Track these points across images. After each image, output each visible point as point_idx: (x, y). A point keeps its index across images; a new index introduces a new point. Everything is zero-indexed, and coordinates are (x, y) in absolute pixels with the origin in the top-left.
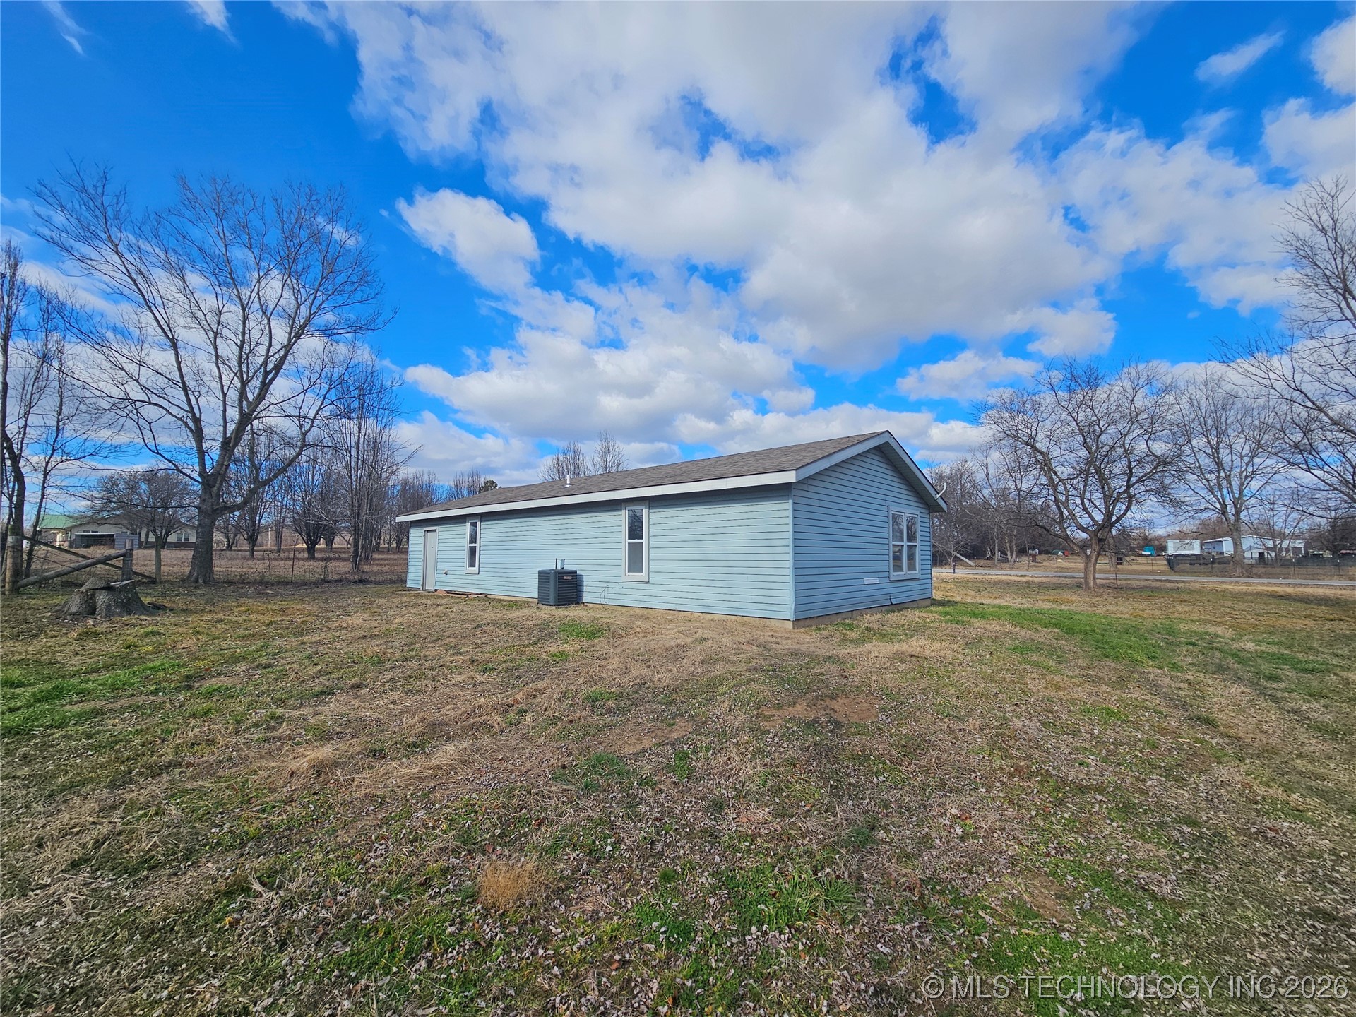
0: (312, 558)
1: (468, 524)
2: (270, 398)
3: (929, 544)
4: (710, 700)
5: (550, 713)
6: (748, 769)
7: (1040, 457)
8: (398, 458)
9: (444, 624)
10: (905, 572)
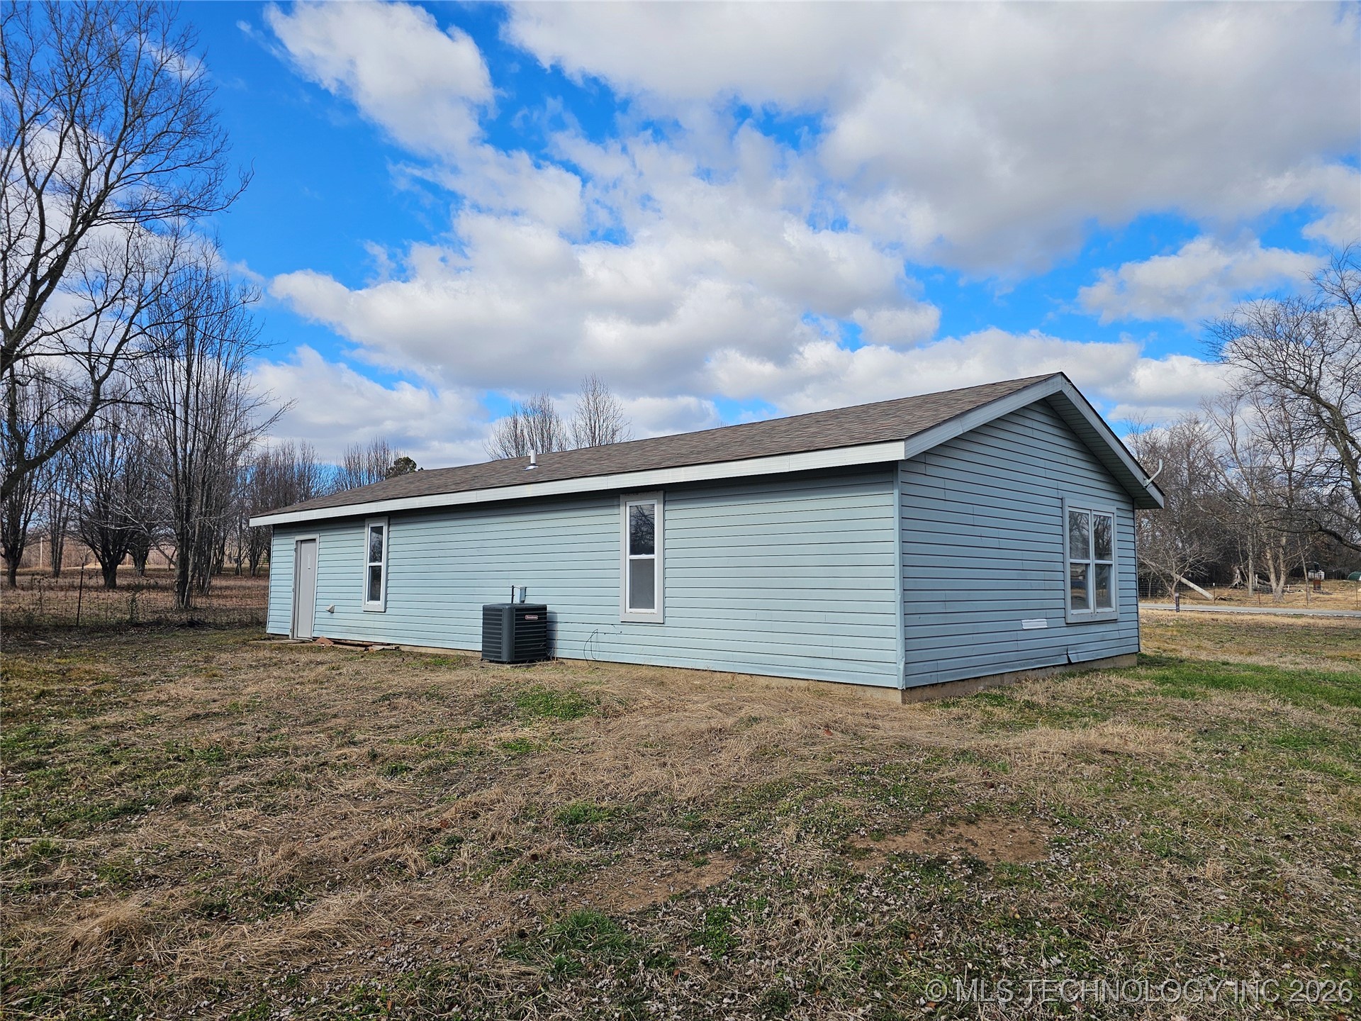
0: (111, 585)
1: (367, 531)
2: (43, 324)
3: (1132, 561)
4: (762, 824)
5: (500, 844)
6: (829, 941)
7: (1326, 414)
8: (252, 420)
9: (327, 694)
10: (1092, 610)
